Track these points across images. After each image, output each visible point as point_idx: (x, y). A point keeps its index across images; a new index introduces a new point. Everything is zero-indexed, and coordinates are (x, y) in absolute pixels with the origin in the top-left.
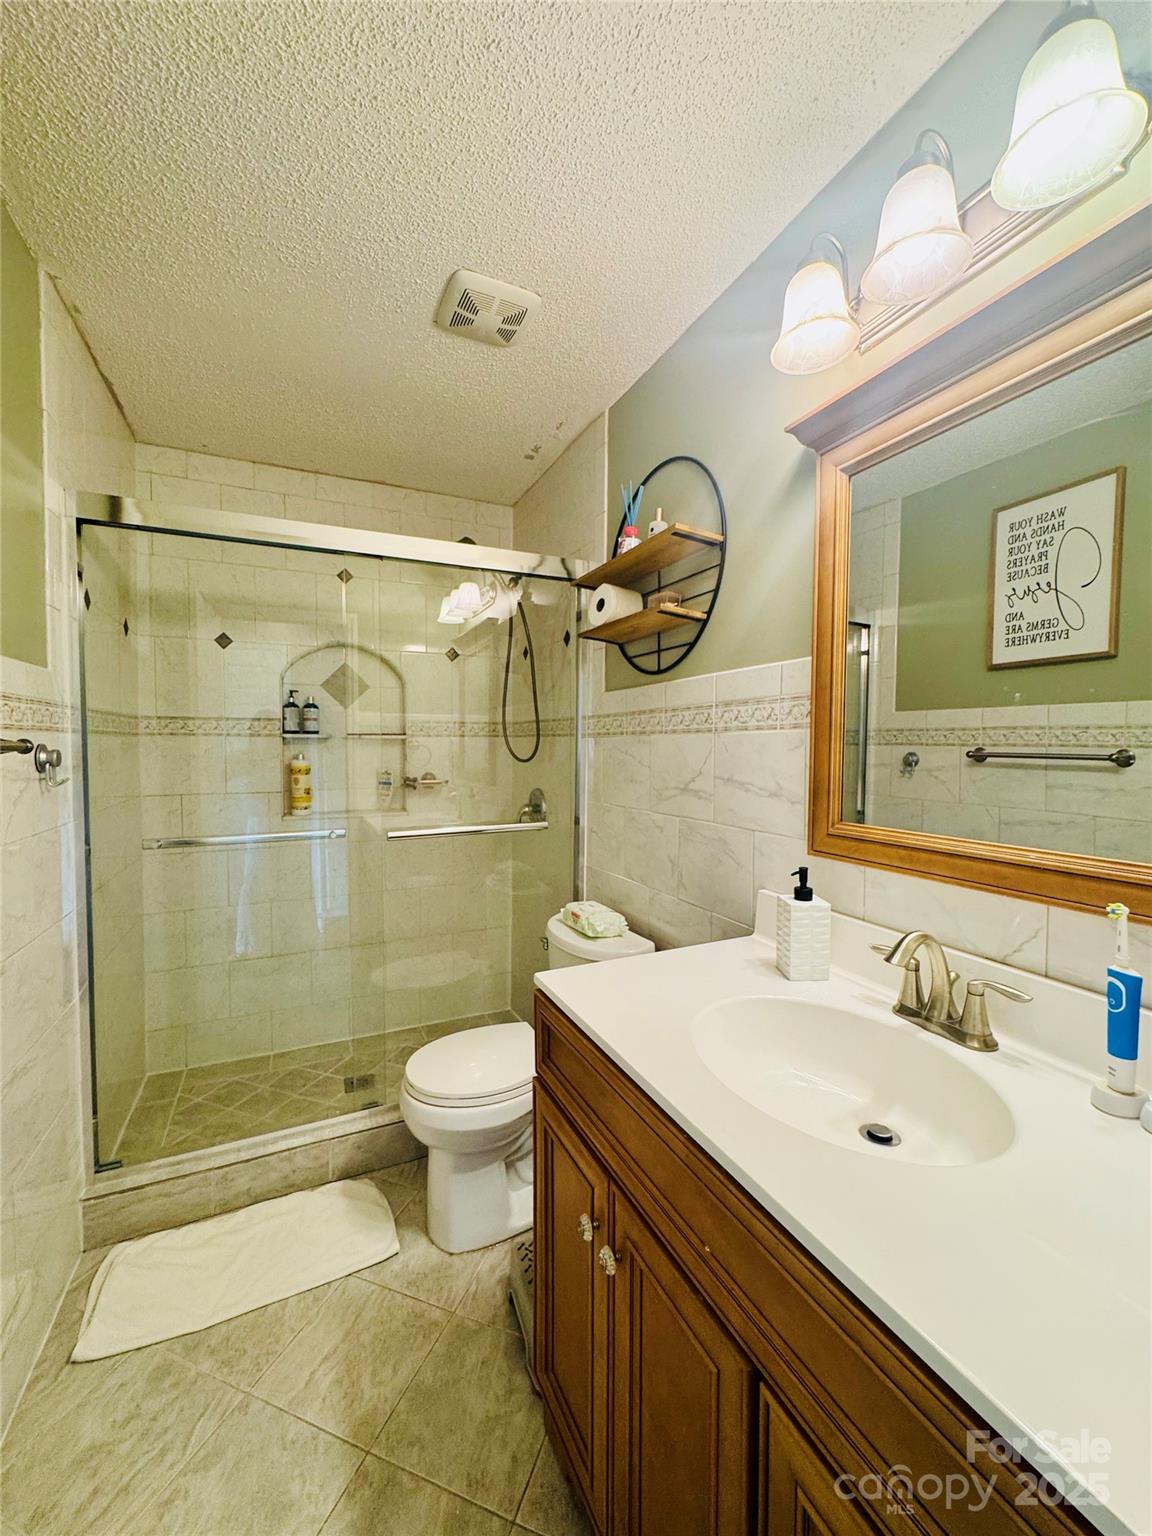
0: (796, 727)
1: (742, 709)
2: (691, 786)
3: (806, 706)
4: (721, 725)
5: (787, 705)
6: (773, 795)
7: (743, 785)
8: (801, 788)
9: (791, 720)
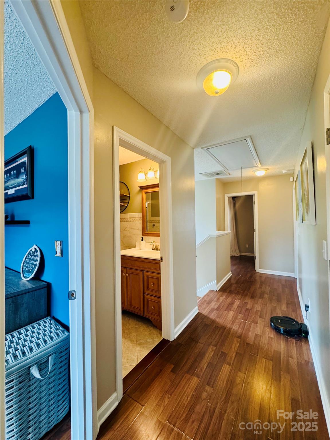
0: (140, 221)
1: (133, 219)
2: (125, 229)
3: (141, 219)
4: (130, 221)
5: (139, 218)
6: (138, 229)
7: (133, 229)
8: (141, 228)
9: (140, 220)
